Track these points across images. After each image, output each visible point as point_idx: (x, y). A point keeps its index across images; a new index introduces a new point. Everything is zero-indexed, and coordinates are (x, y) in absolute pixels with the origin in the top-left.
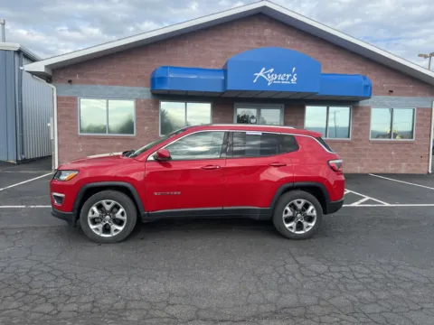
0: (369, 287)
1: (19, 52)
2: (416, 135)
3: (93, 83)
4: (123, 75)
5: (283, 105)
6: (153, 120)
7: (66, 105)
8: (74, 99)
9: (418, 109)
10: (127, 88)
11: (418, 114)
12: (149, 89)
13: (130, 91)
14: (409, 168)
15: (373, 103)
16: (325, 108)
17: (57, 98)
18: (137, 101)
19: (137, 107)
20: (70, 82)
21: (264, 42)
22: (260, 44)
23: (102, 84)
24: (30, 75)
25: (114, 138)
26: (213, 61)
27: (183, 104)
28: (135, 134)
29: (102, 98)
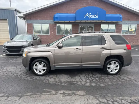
0: (112, 81)
1: (15, 10)
2: (136, 33)
3: (37, 19)
4: (45, 16)
5: (94, 24)
6: (55, 30)
7: (29, 26)
8: (32, 24)
9: (138, 25)
10: (47, 20)
11: (137, 26)
12: (53, 21)
14: (133, 43)
15: (123, 23)
16: (107, 25)
17: (27, 24)
18: (50, 24)
19: (50, 26)
20: (30, 19)
21: (88, 4)
22: (87, 5)
23: (39, 19)
24: (19, 17)
25: (44, 36)
26: (72, 11)
27: (63, 25)
28: (49, 35)
29: (40, 24)
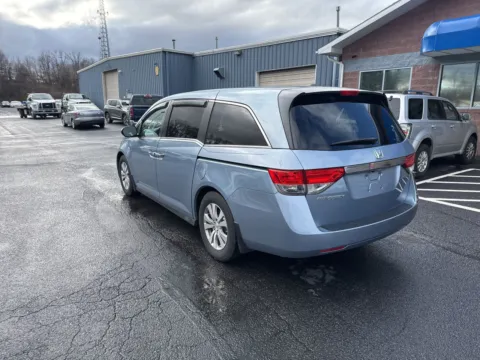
1: (339, 35)
4: (403, 41)
6: (431, 88)
7: (351, 80)
8: (356, 73)
13: (408, 58)
17: (344, 75)
18: (415, 67)
19: (413, 75)
20: (354, 57)
